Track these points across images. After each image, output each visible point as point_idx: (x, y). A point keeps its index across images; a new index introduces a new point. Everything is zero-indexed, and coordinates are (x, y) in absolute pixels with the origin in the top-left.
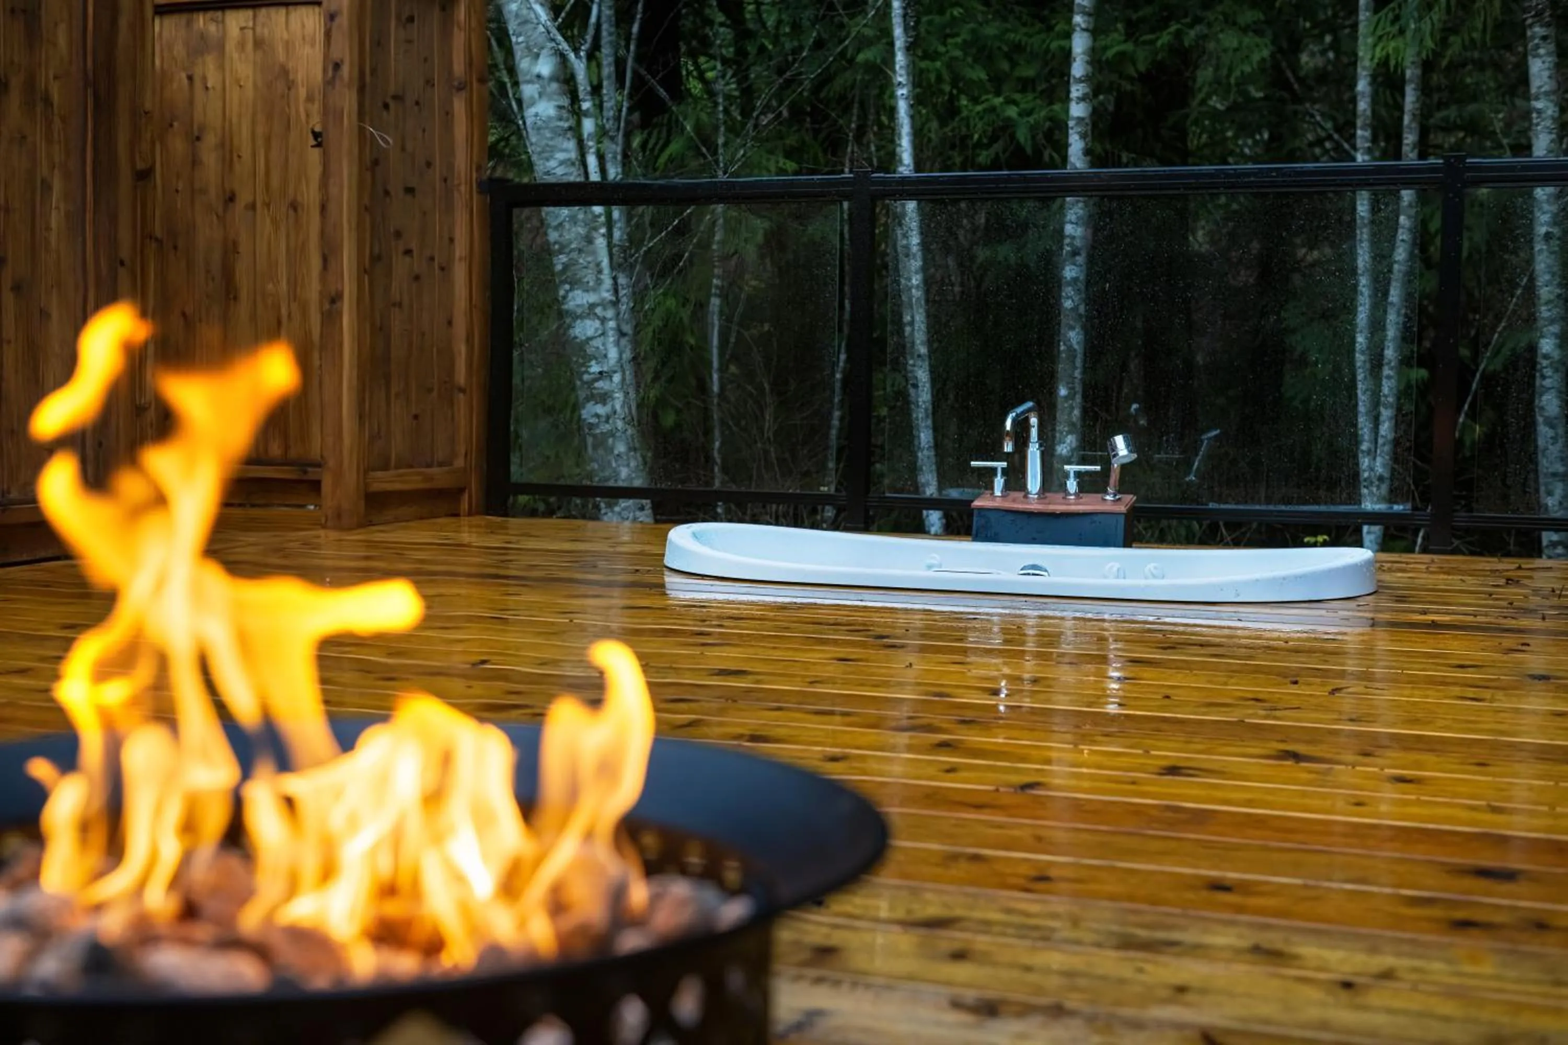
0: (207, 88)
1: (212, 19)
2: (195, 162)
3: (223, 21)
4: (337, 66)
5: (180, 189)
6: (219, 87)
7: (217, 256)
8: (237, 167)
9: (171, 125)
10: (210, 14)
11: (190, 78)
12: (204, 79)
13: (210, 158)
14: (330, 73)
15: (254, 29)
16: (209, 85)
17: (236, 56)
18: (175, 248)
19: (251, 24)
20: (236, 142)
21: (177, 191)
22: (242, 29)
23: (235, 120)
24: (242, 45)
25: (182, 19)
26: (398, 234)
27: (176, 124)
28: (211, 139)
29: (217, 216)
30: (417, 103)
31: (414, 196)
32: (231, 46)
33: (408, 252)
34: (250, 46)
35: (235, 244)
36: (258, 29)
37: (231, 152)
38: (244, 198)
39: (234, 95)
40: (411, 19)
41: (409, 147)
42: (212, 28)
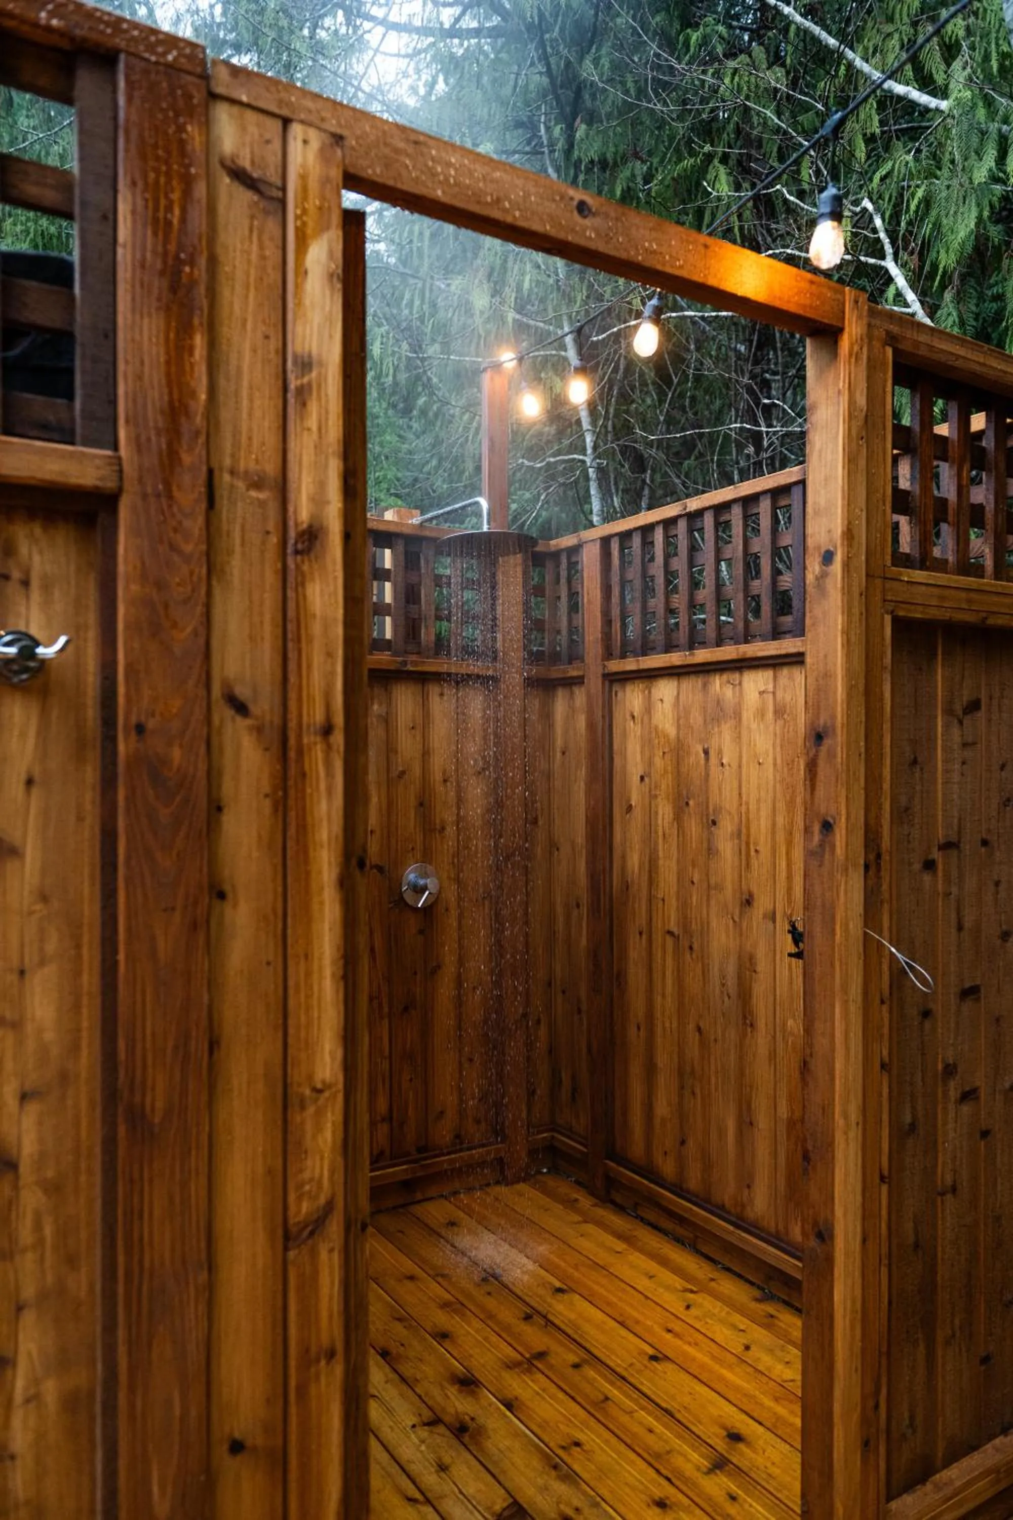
0: (722, 764)
1: (729, 682)
2: (711, 851)
3: (740, 684)
4: (827, 826)
5: (695, 881)
6: (735, 765)
7: (731, 969)
8: (754, 863)
9: (687, 804)
10: (725, 677)
11: (706, 752)
12: (720, 752)
13: (726, 848)
14: (817, 838)
15: (774, 693)
16: (724, 761)
17: (754, 726)
18: (691, 948)
19: (770, 687)
20: (753, 831)
21: (693, 883)
22: (761, 693)
23: (753, 807)
24: (761, 713)
25: (698, 682)
26: (950, 1070)
27: (691, 803)
28: (727, 826)
29: (734, 921)
30: (985, 843)
31: (978, 1000)
32: (748, 715)
33: (968, 1095)
34: (770, 715)
35: (751, 958)
36: (779, 694)
37: (748, 844)
38: (762, 904)
39: (752, 774)
40: (974, 706)
41: (968, 922)
42: (729, 692)
